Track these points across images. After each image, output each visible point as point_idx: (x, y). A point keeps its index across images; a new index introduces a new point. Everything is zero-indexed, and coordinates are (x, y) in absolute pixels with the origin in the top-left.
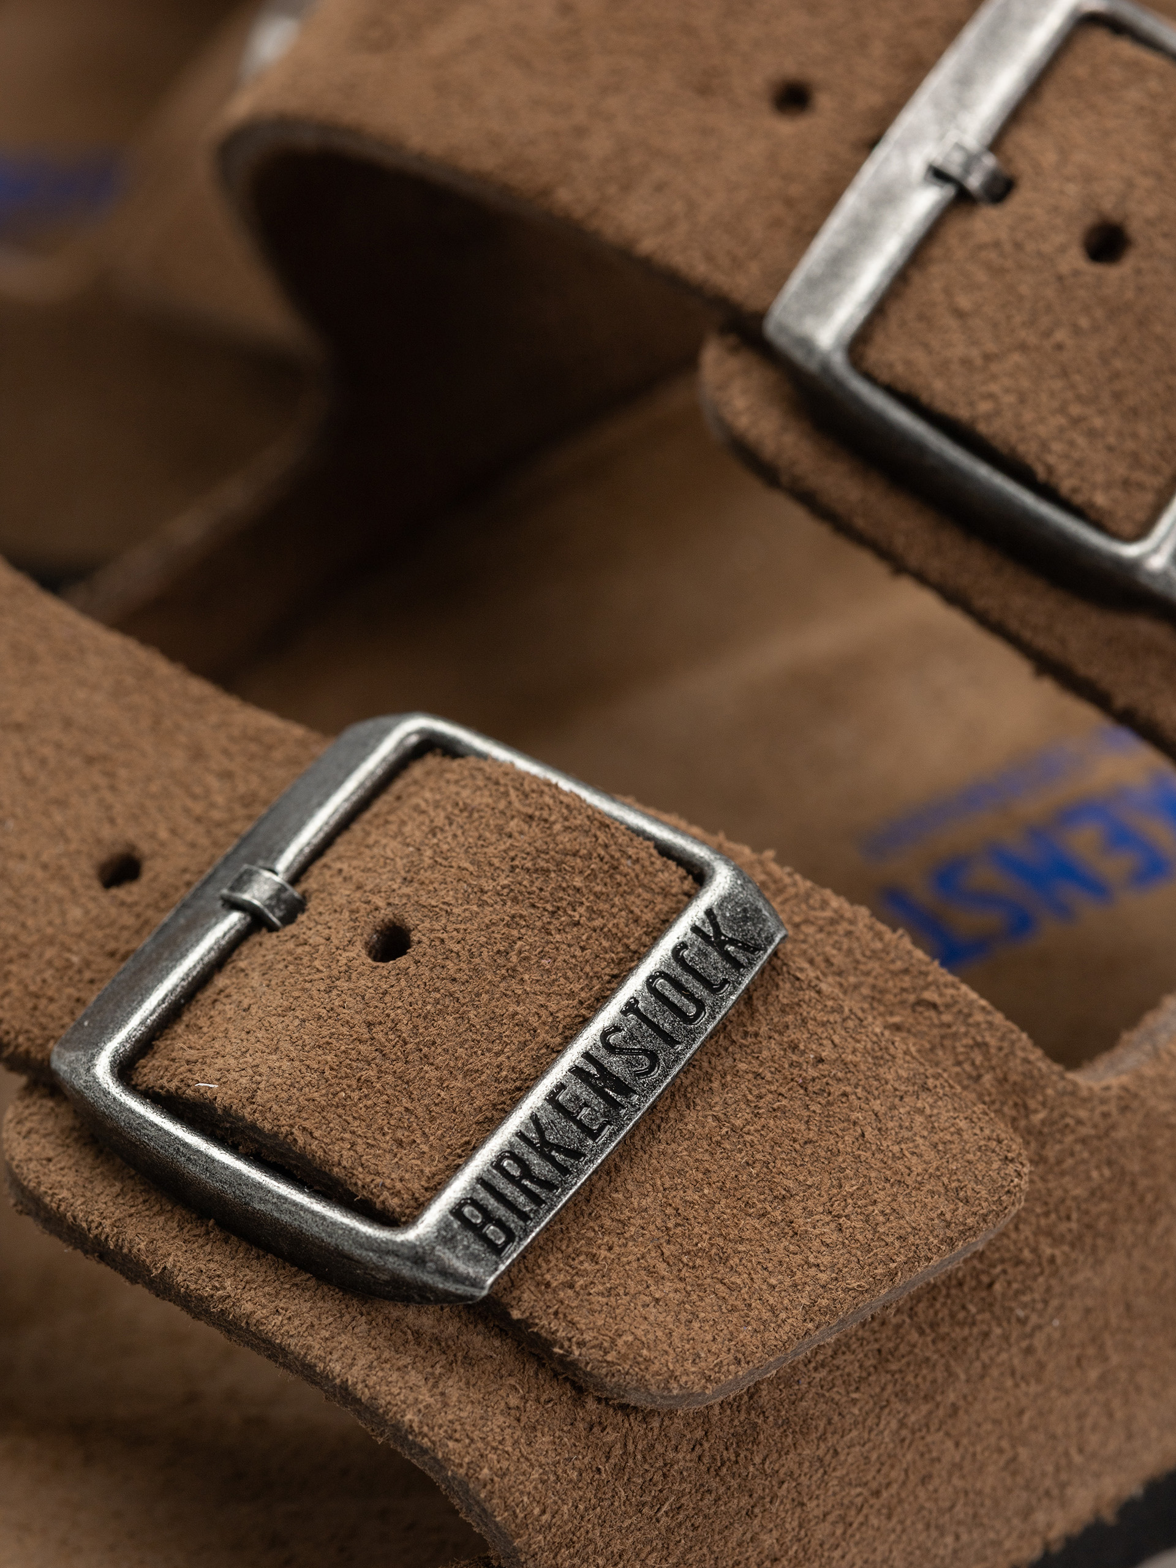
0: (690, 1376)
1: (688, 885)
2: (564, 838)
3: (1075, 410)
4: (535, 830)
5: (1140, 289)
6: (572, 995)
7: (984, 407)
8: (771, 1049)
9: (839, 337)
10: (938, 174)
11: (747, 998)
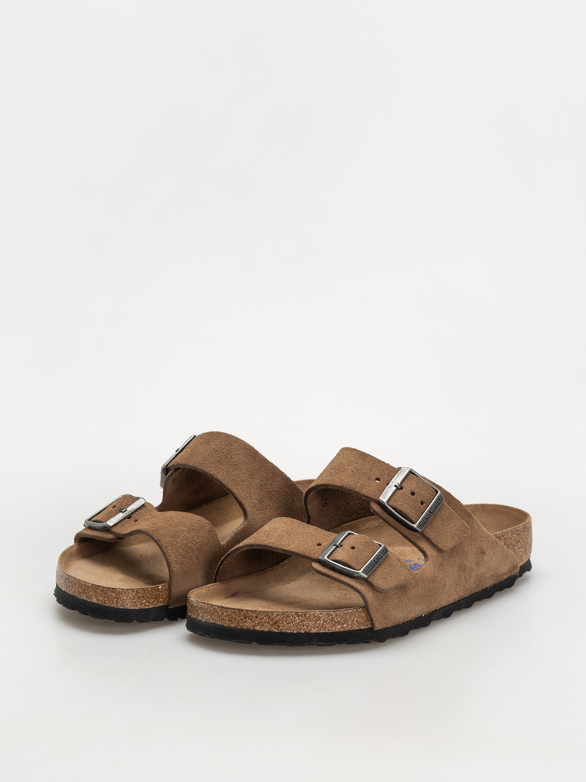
0: (384, 588)
1: (379, 546)
2: (368, 541)
3: (411, 510)
4: (365, 540)
5: (416, 498)
6: (370, 554)
7: (403, 509)
8: (388, 562)
9: (387, 501)
10: (395, 486)
11: (386, 557)
